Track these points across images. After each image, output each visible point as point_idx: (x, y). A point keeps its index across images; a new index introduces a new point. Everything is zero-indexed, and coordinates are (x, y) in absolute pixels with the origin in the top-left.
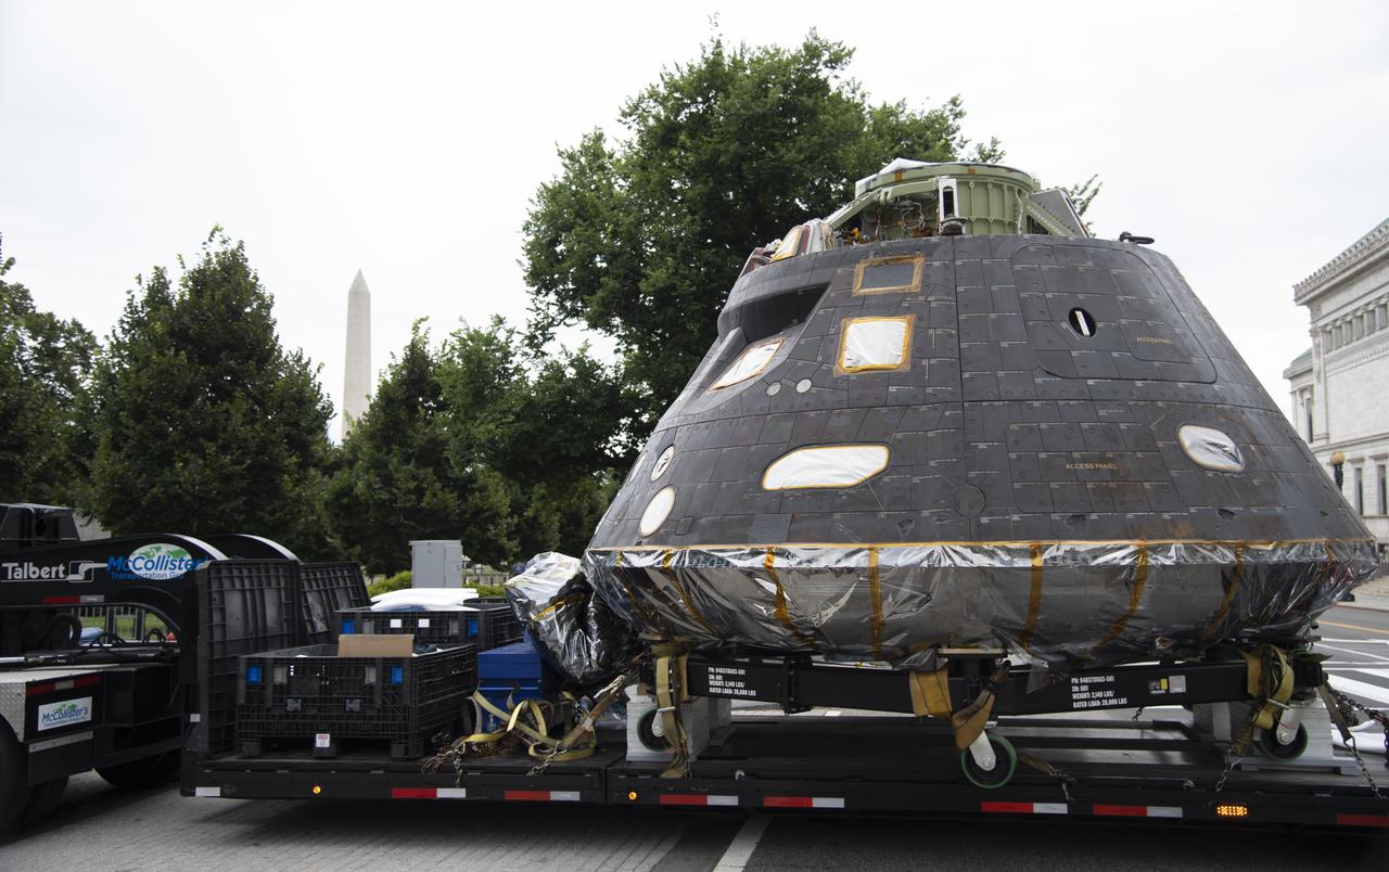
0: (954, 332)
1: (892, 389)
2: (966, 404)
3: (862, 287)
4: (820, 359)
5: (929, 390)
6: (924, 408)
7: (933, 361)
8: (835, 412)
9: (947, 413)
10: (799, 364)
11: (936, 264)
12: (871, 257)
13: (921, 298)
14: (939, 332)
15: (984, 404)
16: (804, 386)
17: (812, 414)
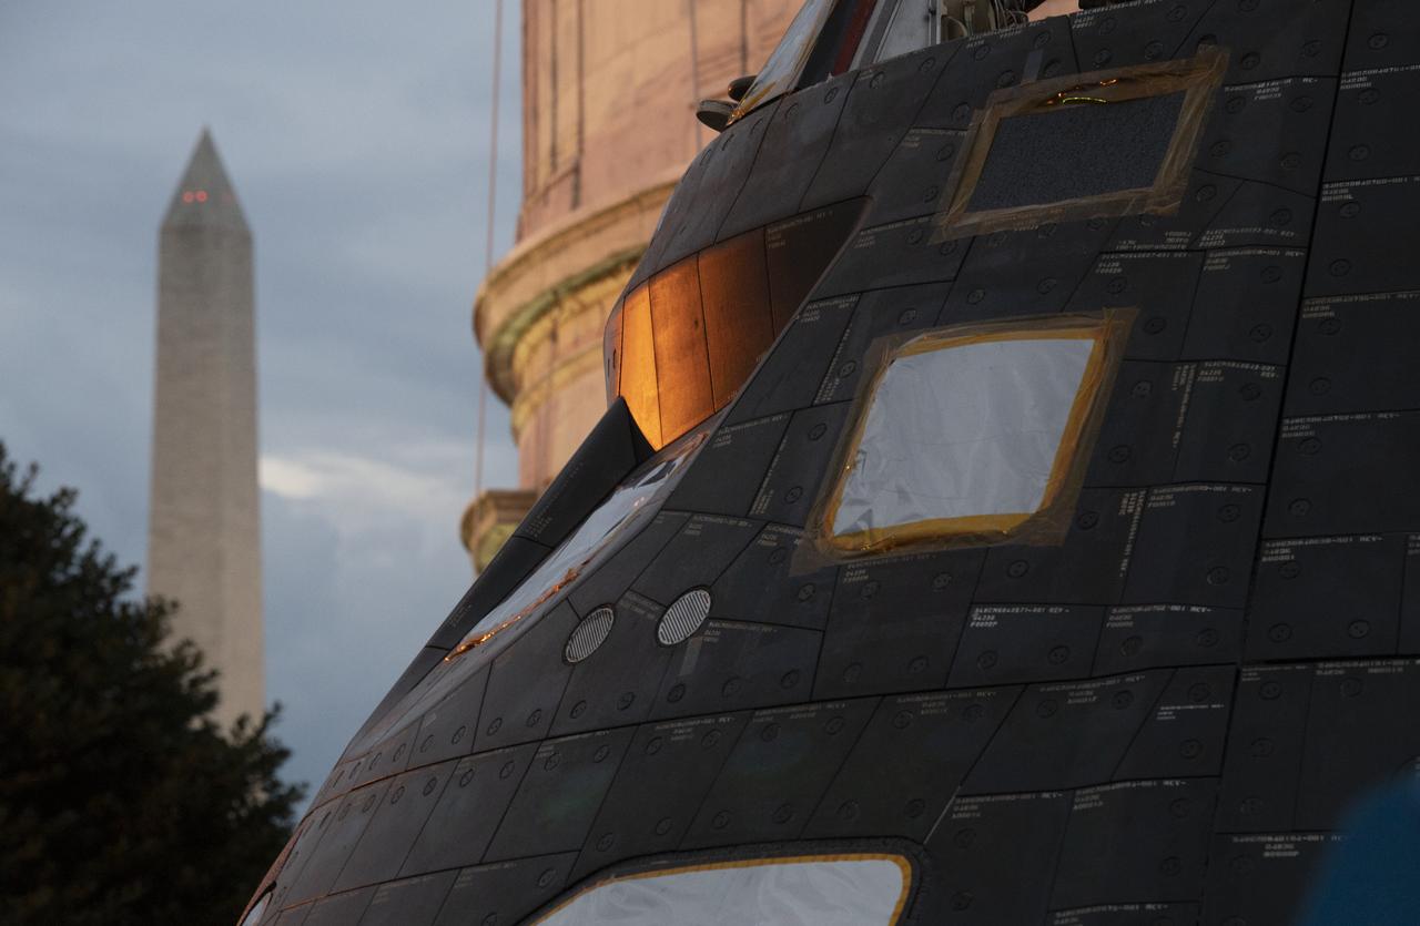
0: (1268, 372)
1: (983, 618)
2: (1250, 675)
3: (973, 206)
4: (761, 505)
5: (1121, 619)
6: (1087, 693)
7: (1163, 498)
8: (765, 716)
9: (1166, 713)
10: (692, 530)
11: (1265, 91)
12: (1030, 78)
13: (1177, 239)
14: (1212, 374)
15: (1328, 670)
16: (683, 619)
17: (682, 731)
